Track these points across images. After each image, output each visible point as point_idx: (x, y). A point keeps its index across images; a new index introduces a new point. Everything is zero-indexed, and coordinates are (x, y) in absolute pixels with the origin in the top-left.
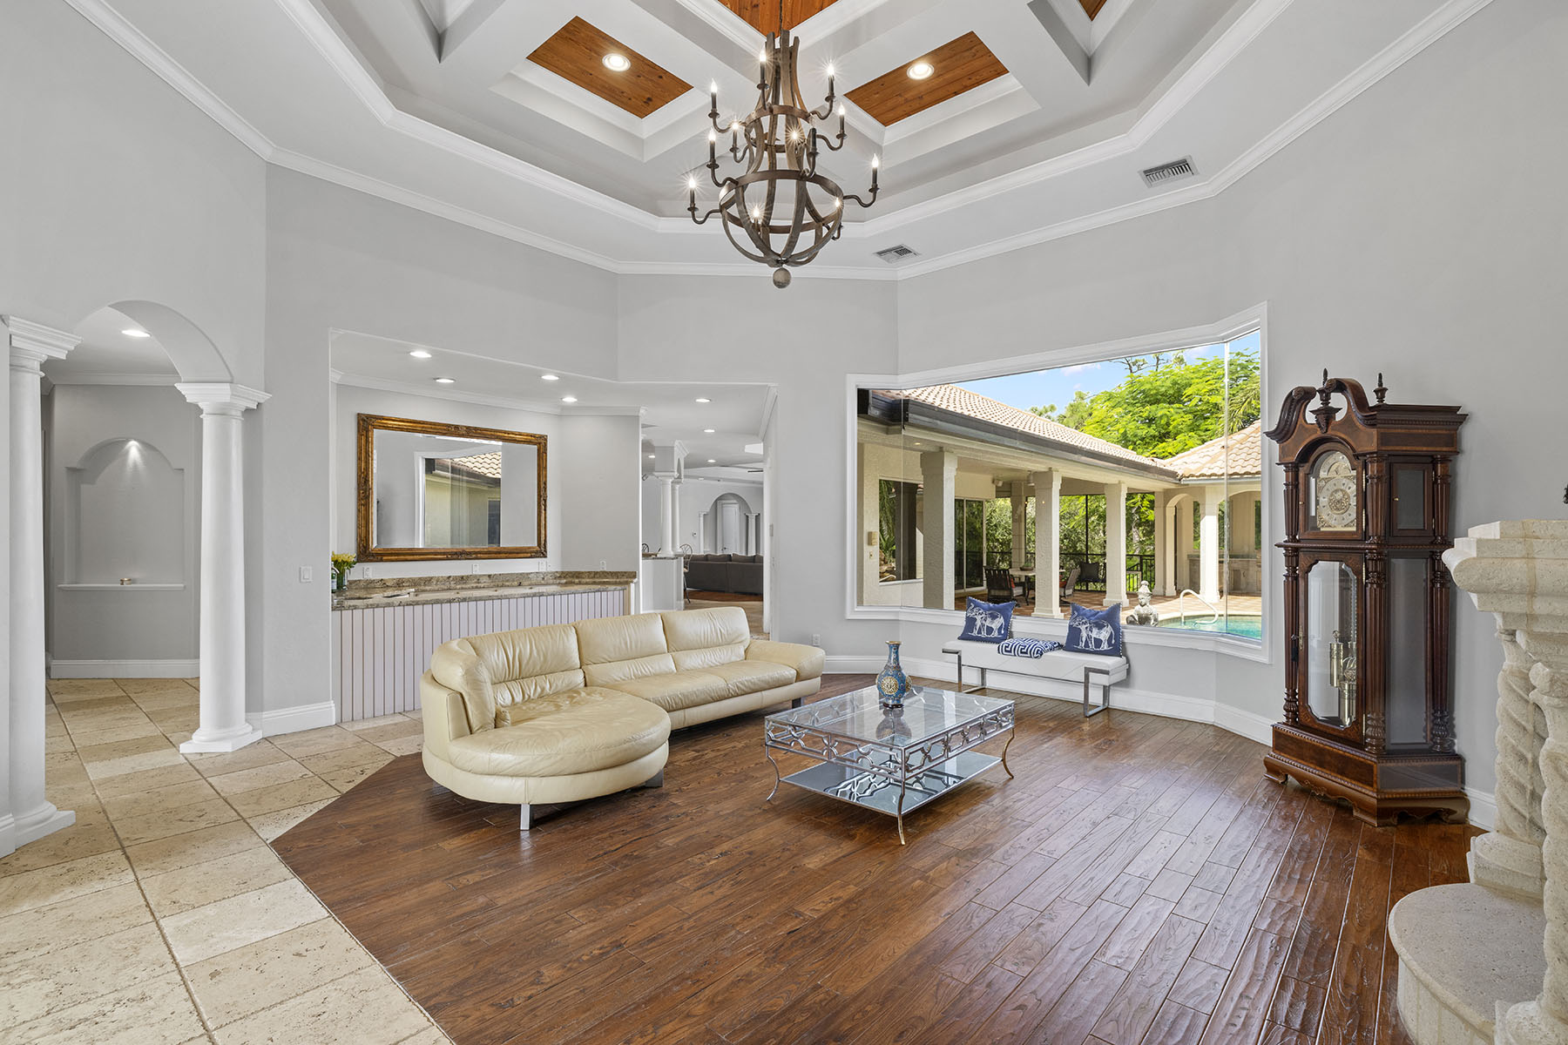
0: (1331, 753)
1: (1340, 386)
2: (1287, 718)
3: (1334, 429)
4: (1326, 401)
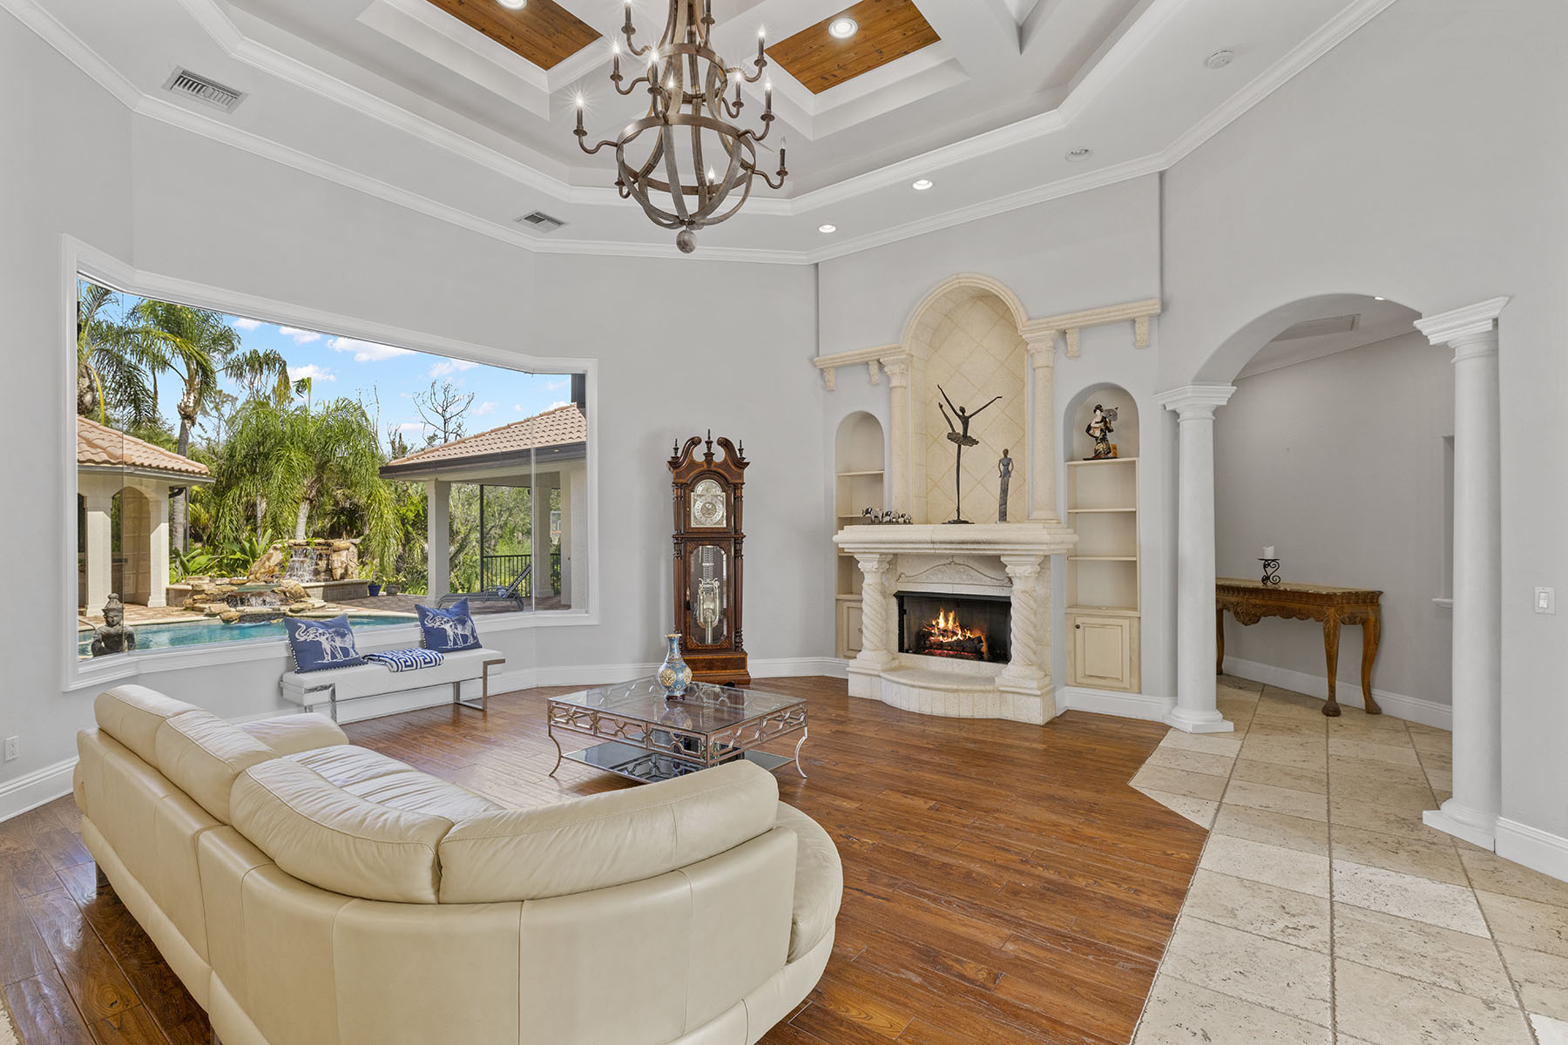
1: (725, 443)
3: (715, 466)
4: (709, 448)
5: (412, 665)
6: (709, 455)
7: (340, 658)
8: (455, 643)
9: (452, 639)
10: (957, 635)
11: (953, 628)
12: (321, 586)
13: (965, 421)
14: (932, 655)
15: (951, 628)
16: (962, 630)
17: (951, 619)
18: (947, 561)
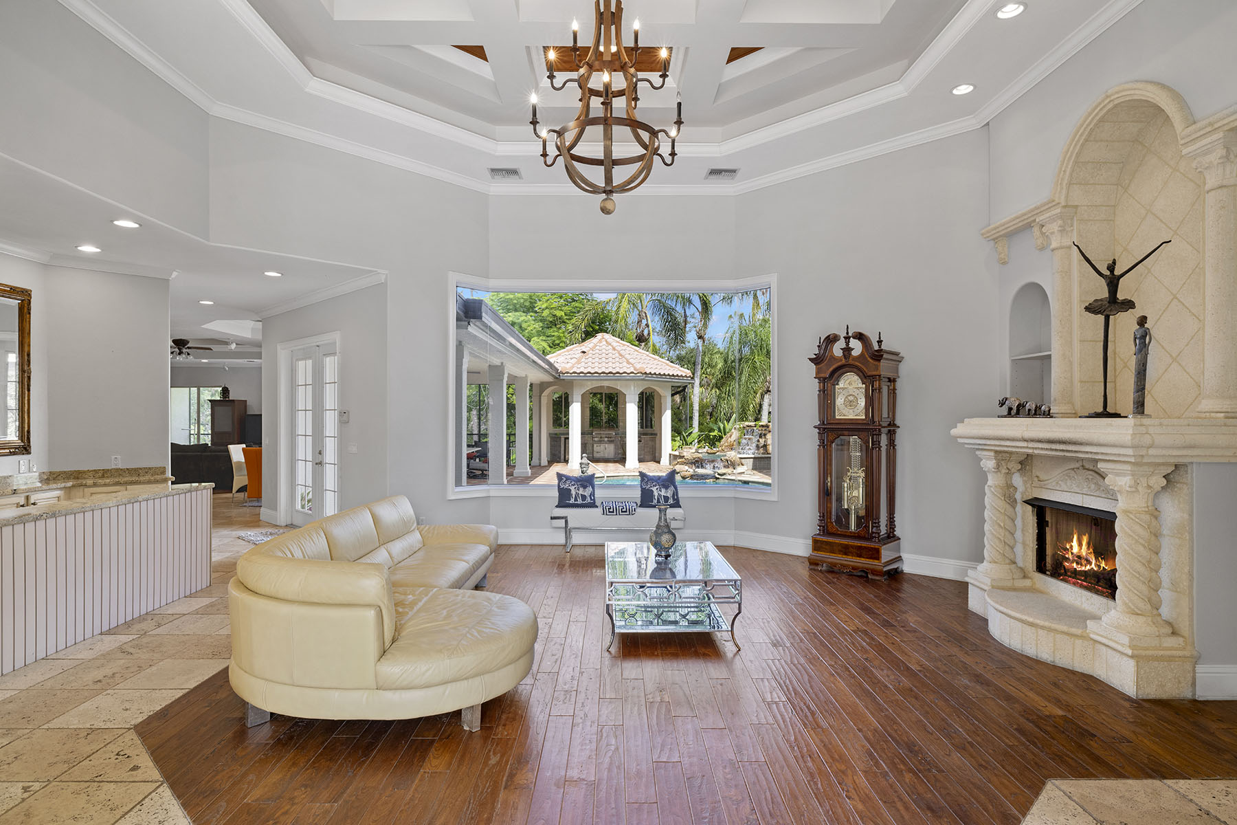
0: (852, 546)
1: (860, 336)
2: (820, 530)
3: (852, 360)
4: (847, 343)
5: (613, 512)
6: (847, 350)
7: (580, 501)
8: (659, 501)
9: (656, 498)
10: (1091, 564)
11: (1087, 554)
12: (751, 458)
13: (1113, 282)
14: (1066, 581)
15: (1084, 554)
16: (1096, 559)
17: (1084, 543)
18: (1077, 465)
